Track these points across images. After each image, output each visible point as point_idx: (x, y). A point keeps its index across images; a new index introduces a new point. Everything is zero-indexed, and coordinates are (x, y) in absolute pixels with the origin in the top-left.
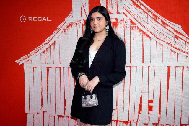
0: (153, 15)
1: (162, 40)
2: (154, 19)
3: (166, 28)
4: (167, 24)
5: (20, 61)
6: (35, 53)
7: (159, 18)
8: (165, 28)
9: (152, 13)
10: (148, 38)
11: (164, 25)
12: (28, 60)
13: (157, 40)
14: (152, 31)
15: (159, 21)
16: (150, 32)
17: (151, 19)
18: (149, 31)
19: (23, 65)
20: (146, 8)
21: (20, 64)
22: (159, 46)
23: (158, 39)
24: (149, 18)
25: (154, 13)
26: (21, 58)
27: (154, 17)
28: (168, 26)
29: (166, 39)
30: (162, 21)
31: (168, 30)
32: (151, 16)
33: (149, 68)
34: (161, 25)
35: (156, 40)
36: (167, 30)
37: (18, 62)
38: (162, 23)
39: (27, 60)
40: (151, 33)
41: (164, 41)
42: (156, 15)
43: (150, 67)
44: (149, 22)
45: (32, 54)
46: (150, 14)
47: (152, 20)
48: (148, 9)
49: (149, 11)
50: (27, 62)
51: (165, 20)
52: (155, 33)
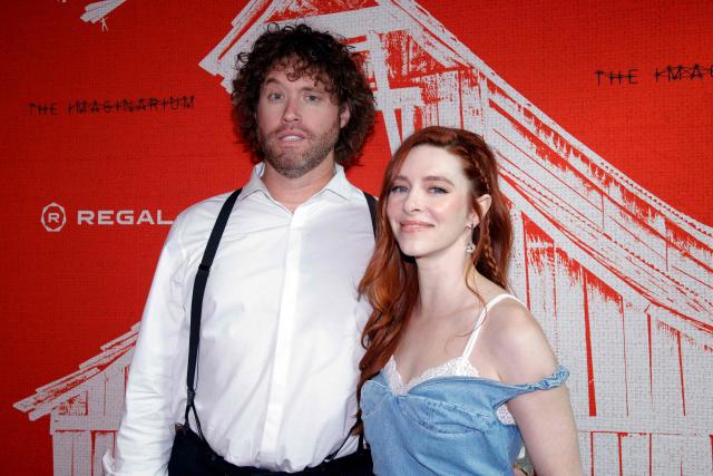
0: (629, 196)
1: (674, 312)
2: (635, 218)
3: (690, 256)
4: (693, 239)
5: (33, 406)
6: (102, 368)
7: (655, 212)
8: (687, 254)
9: (622, 188)
10: (611, 303)
11: (680, 243)
12: (71, 401)
13: (653, 310)
14: (626, 268)
15: (658, 224)
16: (617, 274)
17: (618, 218)
18: (611, 269)
19: (46, 419)
20: (594, 167)
21: (33, 417)
22: (663, 341)
23: (659, 305)
24: (611, 209)
25: (634, 187)
26: (41, 392)
27: (633, 208)
28: (700, 245)
29: (696, 305)
30: (669, 224)
31: (700, 263)
32: (621, 202)
33: (624, 439)
34: (669, 243)
35: (650, 312)
36: (695, 265)
37: (25, 410)
38: (670, 235)
39: (65, 397)
40: (624, 279)
41: (685, 317)
42: (643, 197)
43: (626, 434)
44: (611, 228)
45: (89, 374)
46: (615, 192)
47: (623, 222)
48: (601, 172)
49: (609, 180)
50: (64, 410)
51: (684, 221)
52: (641, 280)
